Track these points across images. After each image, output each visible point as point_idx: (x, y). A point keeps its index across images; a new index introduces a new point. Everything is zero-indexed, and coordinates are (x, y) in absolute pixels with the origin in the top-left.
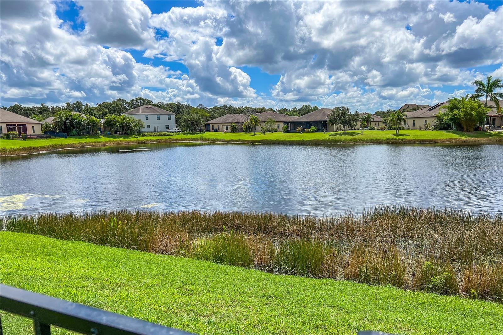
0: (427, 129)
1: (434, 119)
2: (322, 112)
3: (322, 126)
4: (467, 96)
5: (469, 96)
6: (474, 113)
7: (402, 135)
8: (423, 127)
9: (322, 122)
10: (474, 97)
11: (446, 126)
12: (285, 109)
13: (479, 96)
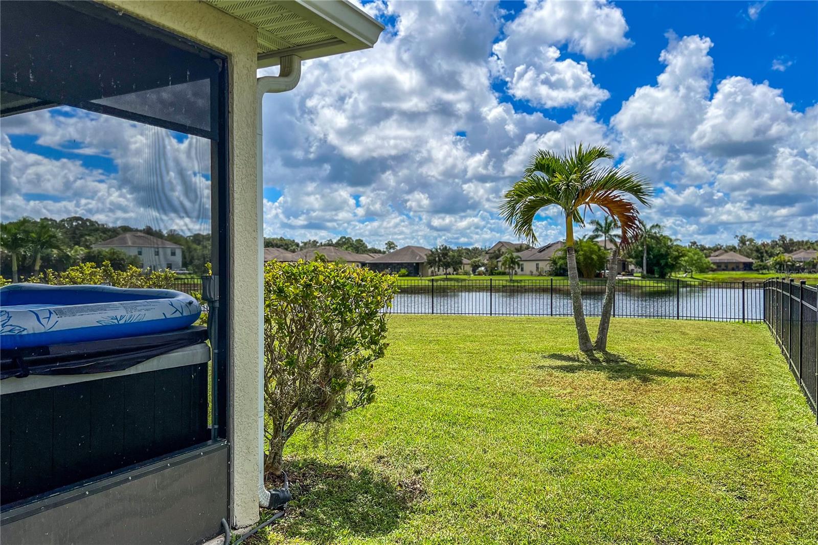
0: (540, 275)
1: (548, 262)
2: (410, 250)
3: (415, 269)
4: (584, 237)
5: (587, 237)
6: (594, 257)
7: (517, 281)
8: (535, 272)
9: (414, 264)
10: (592, 238)
11: (562, 271)
12: (315, 241)
13: (597, 236)
